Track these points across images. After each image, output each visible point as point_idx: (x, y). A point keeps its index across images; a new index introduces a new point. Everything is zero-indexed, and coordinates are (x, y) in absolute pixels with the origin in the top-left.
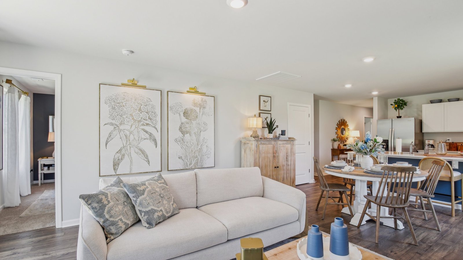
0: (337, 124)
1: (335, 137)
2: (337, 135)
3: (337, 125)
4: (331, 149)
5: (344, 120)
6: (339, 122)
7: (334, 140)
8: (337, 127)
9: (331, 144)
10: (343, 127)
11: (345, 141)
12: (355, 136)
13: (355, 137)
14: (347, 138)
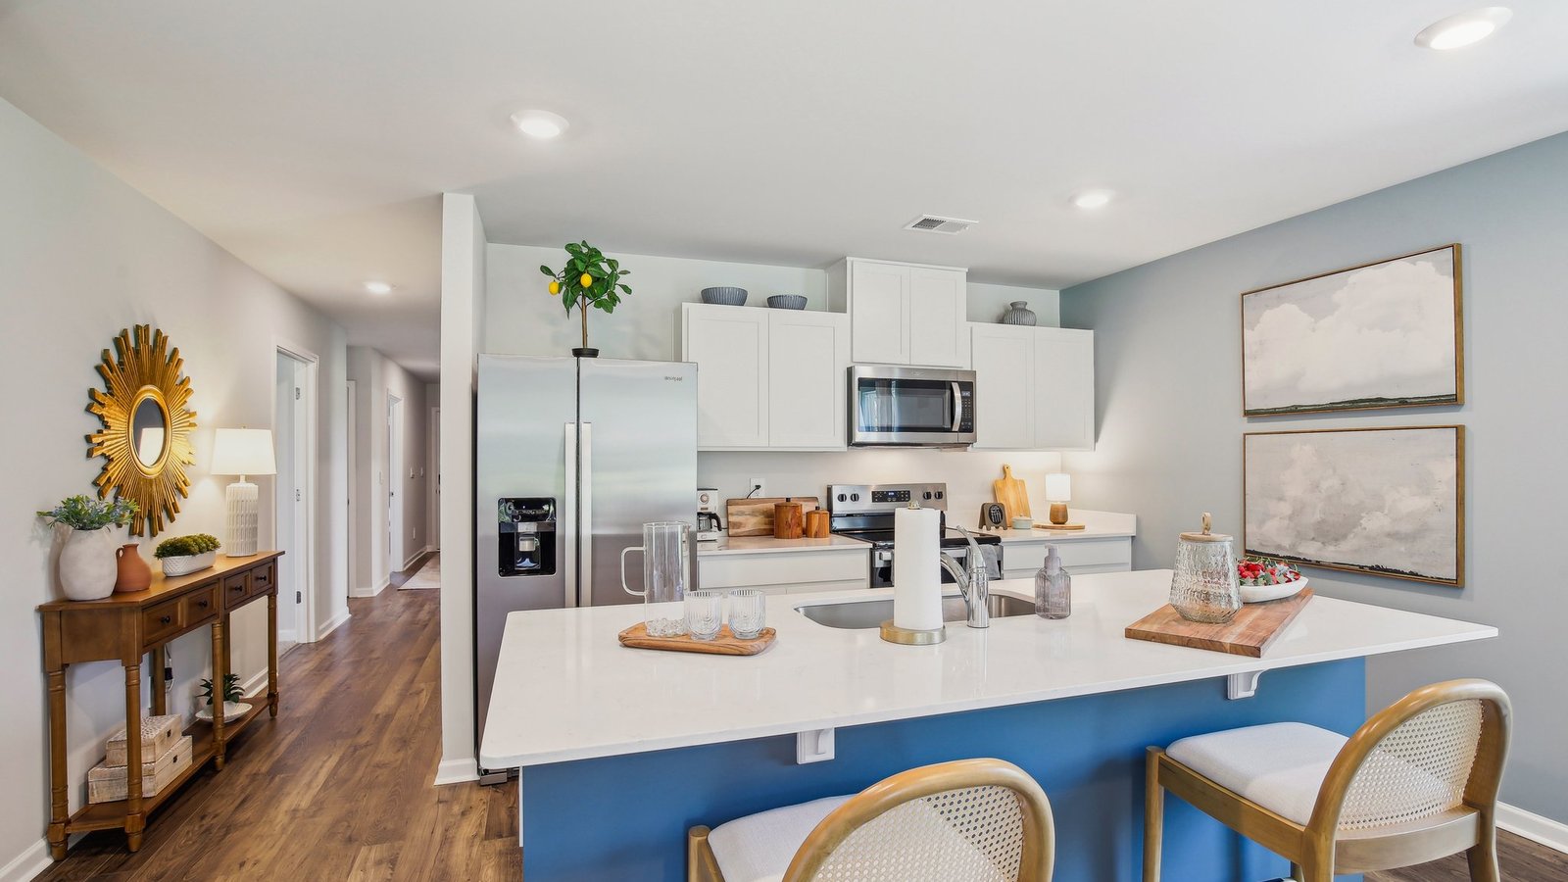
0: (99, 361)
1: (76, 480)
2: (96, 465)
3: (98, 369)
4: (43, 610)
5: (160, 339)
6: (120, 342)
7: (76, 518)
8: (100, 387)
9: (38, 555)
10: (150, 392)
11: (164, 515)
12: (243, 471)
13: (236, 479)
14: (180, 491)
